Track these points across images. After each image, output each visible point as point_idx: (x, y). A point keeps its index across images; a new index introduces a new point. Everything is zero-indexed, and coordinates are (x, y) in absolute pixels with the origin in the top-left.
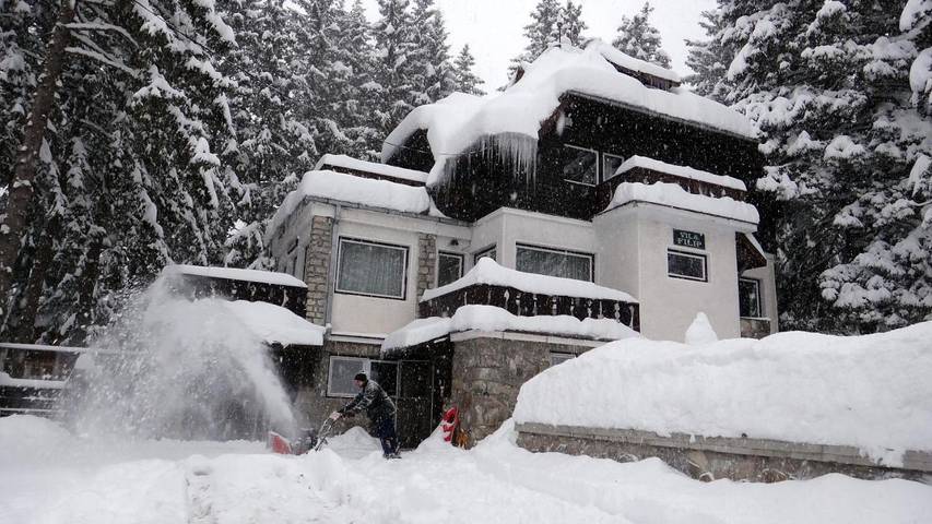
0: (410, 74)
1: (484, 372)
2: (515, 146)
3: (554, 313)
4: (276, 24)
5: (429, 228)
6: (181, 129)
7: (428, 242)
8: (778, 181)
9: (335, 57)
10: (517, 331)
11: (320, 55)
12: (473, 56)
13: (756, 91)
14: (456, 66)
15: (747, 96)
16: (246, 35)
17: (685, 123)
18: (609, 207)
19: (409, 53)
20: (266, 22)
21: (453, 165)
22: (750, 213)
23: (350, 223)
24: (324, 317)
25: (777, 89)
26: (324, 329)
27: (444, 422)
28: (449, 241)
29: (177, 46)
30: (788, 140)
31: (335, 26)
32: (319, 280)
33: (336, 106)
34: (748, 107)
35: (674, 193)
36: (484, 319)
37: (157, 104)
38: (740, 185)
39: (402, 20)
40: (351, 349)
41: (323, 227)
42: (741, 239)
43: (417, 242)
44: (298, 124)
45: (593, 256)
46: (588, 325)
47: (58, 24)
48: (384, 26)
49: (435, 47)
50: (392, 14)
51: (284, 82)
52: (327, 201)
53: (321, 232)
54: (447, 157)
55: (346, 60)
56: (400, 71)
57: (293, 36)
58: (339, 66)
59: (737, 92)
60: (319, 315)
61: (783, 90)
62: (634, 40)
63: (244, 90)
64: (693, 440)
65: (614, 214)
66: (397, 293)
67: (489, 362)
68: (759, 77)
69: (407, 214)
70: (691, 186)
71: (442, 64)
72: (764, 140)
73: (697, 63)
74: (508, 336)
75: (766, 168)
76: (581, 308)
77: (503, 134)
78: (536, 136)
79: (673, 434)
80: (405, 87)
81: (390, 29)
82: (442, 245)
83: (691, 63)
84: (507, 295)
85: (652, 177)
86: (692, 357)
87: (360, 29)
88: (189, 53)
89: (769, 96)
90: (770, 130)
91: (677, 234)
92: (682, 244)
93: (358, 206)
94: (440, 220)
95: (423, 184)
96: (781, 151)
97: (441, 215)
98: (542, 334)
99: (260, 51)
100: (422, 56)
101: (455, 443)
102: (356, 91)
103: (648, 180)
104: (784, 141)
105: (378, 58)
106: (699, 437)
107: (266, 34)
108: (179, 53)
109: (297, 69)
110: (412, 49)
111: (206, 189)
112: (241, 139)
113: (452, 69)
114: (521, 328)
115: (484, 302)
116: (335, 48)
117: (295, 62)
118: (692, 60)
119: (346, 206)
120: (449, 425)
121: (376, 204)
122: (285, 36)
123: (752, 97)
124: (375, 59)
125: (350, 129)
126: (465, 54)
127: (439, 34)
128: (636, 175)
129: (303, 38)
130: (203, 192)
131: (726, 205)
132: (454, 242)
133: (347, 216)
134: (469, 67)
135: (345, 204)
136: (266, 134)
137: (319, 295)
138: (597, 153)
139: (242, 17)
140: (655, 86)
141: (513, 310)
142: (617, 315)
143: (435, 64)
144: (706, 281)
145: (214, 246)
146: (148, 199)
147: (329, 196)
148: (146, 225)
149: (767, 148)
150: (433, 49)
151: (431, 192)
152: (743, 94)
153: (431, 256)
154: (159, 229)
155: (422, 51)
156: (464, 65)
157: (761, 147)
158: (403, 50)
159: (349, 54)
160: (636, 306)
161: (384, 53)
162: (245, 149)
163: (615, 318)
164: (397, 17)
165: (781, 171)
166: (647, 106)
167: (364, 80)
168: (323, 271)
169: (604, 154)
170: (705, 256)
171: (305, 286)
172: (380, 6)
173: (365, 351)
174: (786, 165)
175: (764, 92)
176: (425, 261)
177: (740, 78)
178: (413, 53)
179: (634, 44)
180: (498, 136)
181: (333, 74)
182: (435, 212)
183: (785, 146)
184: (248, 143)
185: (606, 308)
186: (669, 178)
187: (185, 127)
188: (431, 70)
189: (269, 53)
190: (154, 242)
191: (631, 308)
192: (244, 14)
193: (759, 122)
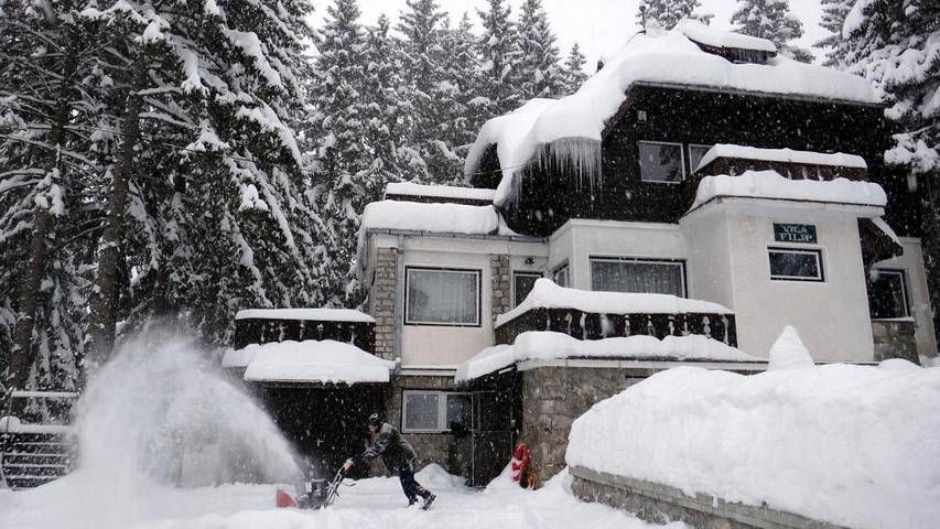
0: (518, 84)
1: (548, 405)
2: (575, 152)
3: (628, 332)
4: (380, 55)
5: (500, 248)
6: (234, 178)
7: (500, 263)
8: (913, 150)
9: (440, 77)
10: (583, 358)
11: (425, 78)
12: (584, 54)
13: (880, 47)
14: (567, 68)
15: (869, 53)
16: (352, 69)
17: (784, 97)
18: (693, 207)
19: (515, 62)
20: (371, 53)
21: (520, 179)
22: (873, 195)
23: (415, 251)
24: (395, 350)
25: (905, 41)
26: (392, 364)
27: (514, 460)
28: (524, 260)
29: (226, 98)
30: (924, 98)
31: (438, 47)
32: (387, 313)
33: (444, 126)
34: (869, 67)
35: (770, 182)
36: (542, 347)
37: (210, 157)
38: (858, 161)
39: (505, 29)
40: (424, 382)
41: (388, 259)
42: (865, 226)
43: (488, 264)
44: (409, 150)
45: (684, 262)
46: (670, 344)
47: (131, 93)
48: (487, 39)
49: (542, 52)
50: (495, 26)
51: (391, 110)
52: (390, 232)
53: (386, 264)
54: (513, 170)
55: (451, 78)
56: (506, 80)
57: (398, 64)
58: (445, 86)
59: (857, 51)
60: (388, 349)
61: (914, 39)
62: (756, 8)
63: (352, 122)
64: (715, 504)
65: (698, 214)
66: (472, 319)
67: (553, 394)
68: (884, 30)
69: (475, 236)
70: (790, 170)
71: (550, 68)
72: (890, 104)
73: (833, 22)
74: (573, 364)
75: (894, 137)
76: (660, 325)
77: (560, 141)
78: (599, 138)
79: (699, 494)
80: (512, 97)
81: (493, 40)
82: (517, 265)
83: (827, 23)
84: (569, 318)
85: (740, 166)
86: (722, 396)
87: (464, 45)
88: (239, 103)
89: (896, 49)
90: (900, 91)
91: (778, 229)
92: (786, 239)
93: (422, 233)
94: (510, 238)
95: (490, 202)
96: (915, 113)
97: (512, 233)
98: (612, 358)
99: (367, 83)
100: (530, 63)
101: (524, 484)
102: (464, 109)
103: (735, 170)
104: (919, 101)
105: (484, 72)
106: (721, 501)
107: (371, 65)
108: (229, 104)
109: (402, 94)
110: (516, 57)
111: (281, 231)
112: (353, 170)
113: (562, 71)
114: (586, 354)
115: (542, 328)
116: (441, 69)
117: (401, 89)
118: (829, 20)
119: (409, 235)
120: (518, 463)
121: (439, 229)
122: (389, 65)
123: (875, 54)
124: (480, 74)
125: (461, 147)
126: (575, 53)
127: (545, 39)
128: (721, 166)
129: (407, 63)
130: (277, 235)
131: (840, 188)
132: (530, 261)
133: (411, 244)
134: (581, 66)
135: (409, 233)
136: (378, 163)
137: (387, 329)
138: (681, 145)
139: (346, 53)
140: (745, 60)
141: (578, 335)
142: (707, 329)
143: (543, 68)
144: (823, 280)
145: (335, 277)
146: (245, 244)
147: (391, 226)
148: (243, 269)
149: (894, 113)
150: (540, 53)
151: (500, 210)
152: (864, 52)
153: (505, 277)
154: (256, 272)
155: (528, 57)
156: (575, 65)
157: (888, 112)
158: (508, 59)
159: (455, 72)
160: (731, 318)
161: (489, 65)
162: (359, 181)
163: (704, 334)
164: (501, 27)
165: (916, 138)
166: (732, 84)
167: (472, 96)
168: (390, 303)
169: (690, 145)
170: (819, 251)
171: (373, 320)
172: (482, 20)
173: (439, 383)
174: (923, 129)
175: (890, 46)
176: (499, 283)
177: (856, 34)
178: (518, 61)
179: (757, 13)
180: (554, 143)
181: (440, 95)
182: (505, 230)
183: (920, 107)
184: (361, 173)
185: (694, 323)
186: (760, 165)
187: (238, 176)
188: (539, 75)
189: (375, 84)
190: (252, 284)
191: (725, 321)
192: (349, 49)
193: (883, 83)
